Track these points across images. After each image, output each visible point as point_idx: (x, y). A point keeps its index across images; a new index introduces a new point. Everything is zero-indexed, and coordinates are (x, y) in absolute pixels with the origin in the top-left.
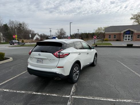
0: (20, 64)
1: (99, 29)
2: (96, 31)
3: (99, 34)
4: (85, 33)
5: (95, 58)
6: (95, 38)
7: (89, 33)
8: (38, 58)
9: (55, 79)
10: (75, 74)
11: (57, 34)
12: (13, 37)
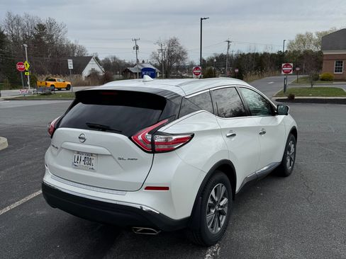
0: (30, 162)
1: (301, 39)
2: (291, 44)
3: (301, 57)
4: (252, 52)
5: (287, 148)
6: (287, 72)
7: (265, 54)
8: (78, 152)
9: (136, 230)
10: (213, 211)
11: (157, 58)
12: (18, 67)
